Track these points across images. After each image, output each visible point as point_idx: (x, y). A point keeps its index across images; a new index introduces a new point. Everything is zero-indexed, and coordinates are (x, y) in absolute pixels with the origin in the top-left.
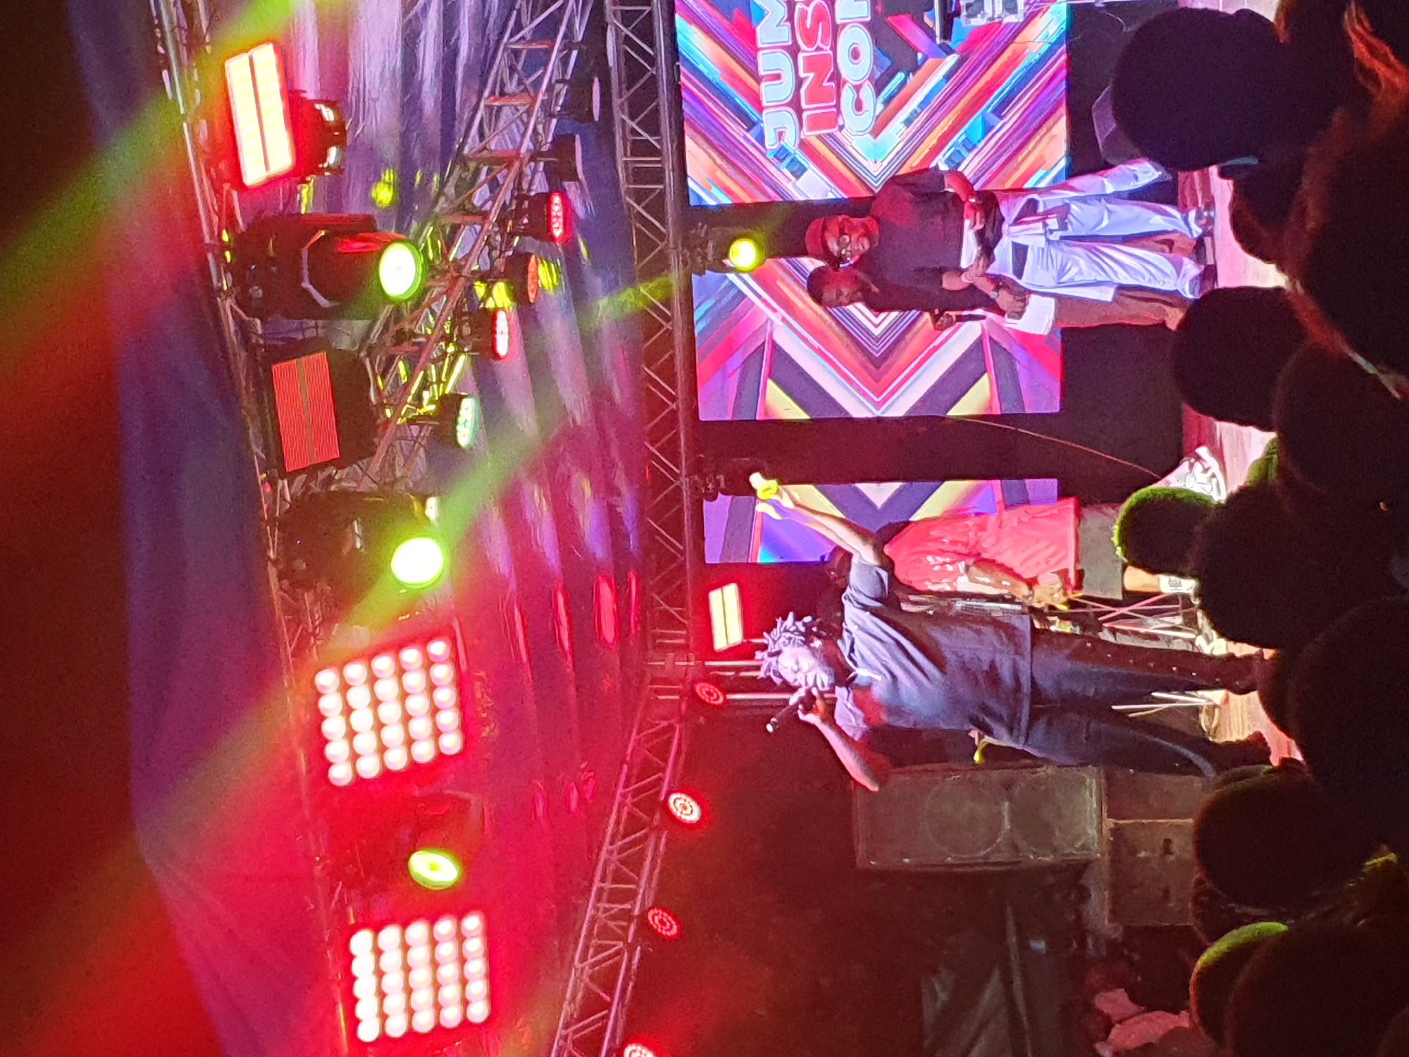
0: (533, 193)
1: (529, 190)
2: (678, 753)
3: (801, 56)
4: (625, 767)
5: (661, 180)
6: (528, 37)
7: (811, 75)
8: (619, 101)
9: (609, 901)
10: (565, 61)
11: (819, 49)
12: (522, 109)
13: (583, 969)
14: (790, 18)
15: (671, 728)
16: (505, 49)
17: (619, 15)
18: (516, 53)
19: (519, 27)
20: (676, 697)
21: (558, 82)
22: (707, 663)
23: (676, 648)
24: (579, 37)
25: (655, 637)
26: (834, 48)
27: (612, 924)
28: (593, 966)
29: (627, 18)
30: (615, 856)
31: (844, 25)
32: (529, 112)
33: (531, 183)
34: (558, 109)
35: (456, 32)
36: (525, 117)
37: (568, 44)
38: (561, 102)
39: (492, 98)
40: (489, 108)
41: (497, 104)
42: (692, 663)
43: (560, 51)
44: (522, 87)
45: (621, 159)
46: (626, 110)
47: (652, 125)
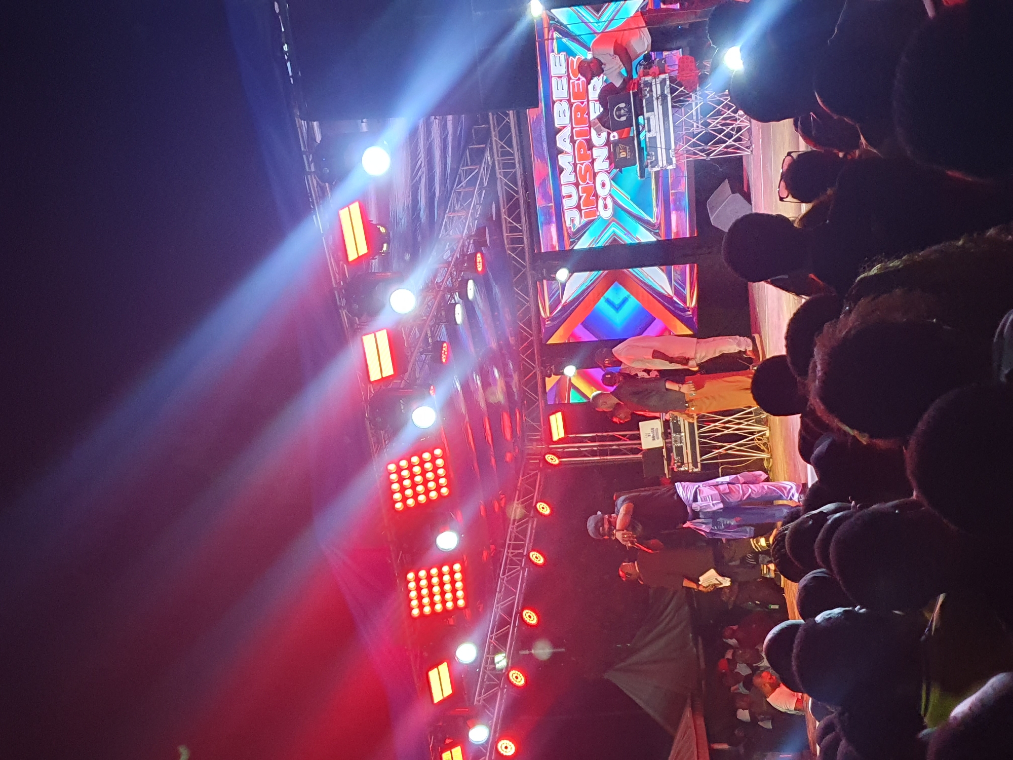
0: (469, 253)
1: (467, 252)
2: (540, 485)
3: (580, 187)
4: (517, 492)
5: (522, 243)
6: (464, 185)
7: (585, 195)
8: (504, 210)
9: (513, 549)
10: (480, 195)
11: (588, 183)
12: (463, 217)
13: (504, 578)
14: (575, 171)
15: (537, 474)
16: (455, 191)
17: (502, 173)
18: (460, 193)
19: (460, 182)
20: (538, 461)
21: (477, 204)
22: (550, 446)
23: (537, 440)
24: (486, 184)
25: (528, 436)
26: (594, 183)
27: (514, 558)
28: (507, 577)
29: (505, 175)
30: (515, 530)
31: (599, 172)
32: (466, 219)
33: (468, 249)
34: (478, 216)
35: (434, 187)
36: (464, 221)
37: (481, 189)
38: (479, 213)
39: (450, 213)
40: (449, 218)
41: (451, 215)
42: (544, 446)
43: (478, 191)
44: (462, 207)
45: (505, 235)
46: (507, 213)
47: (518, 220)
